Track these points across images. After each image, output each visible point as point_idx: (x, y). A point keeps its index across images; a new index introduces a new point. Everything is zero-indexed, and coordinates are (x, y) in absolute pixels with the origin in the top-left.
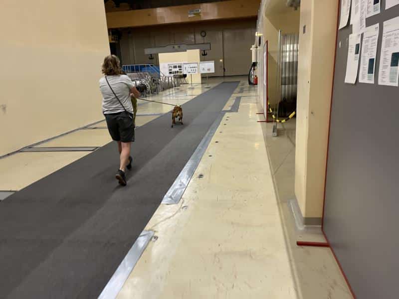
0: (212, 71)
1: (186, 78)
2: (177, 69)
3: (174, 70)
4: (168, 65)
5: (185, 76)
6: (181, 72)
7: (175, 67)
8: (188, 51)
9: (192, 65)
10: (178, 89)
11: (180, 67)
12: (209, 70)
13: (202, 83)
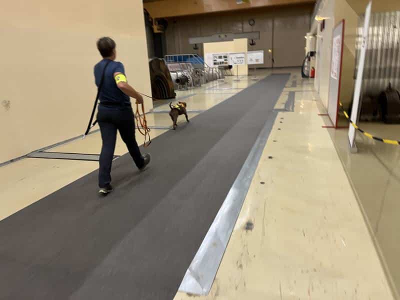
0: (261, 62)
1: (231, 70)
2: (222, 60)
3: (219, 60)
4: (213, 55)
5: (230, 67)
6: (226, 63)
7: (220, 57)
8: (235, 40)
9: (239, 56)
10: (222, 81)
11: (225, 57)
12: (257, 60)
13: (249, 75)
